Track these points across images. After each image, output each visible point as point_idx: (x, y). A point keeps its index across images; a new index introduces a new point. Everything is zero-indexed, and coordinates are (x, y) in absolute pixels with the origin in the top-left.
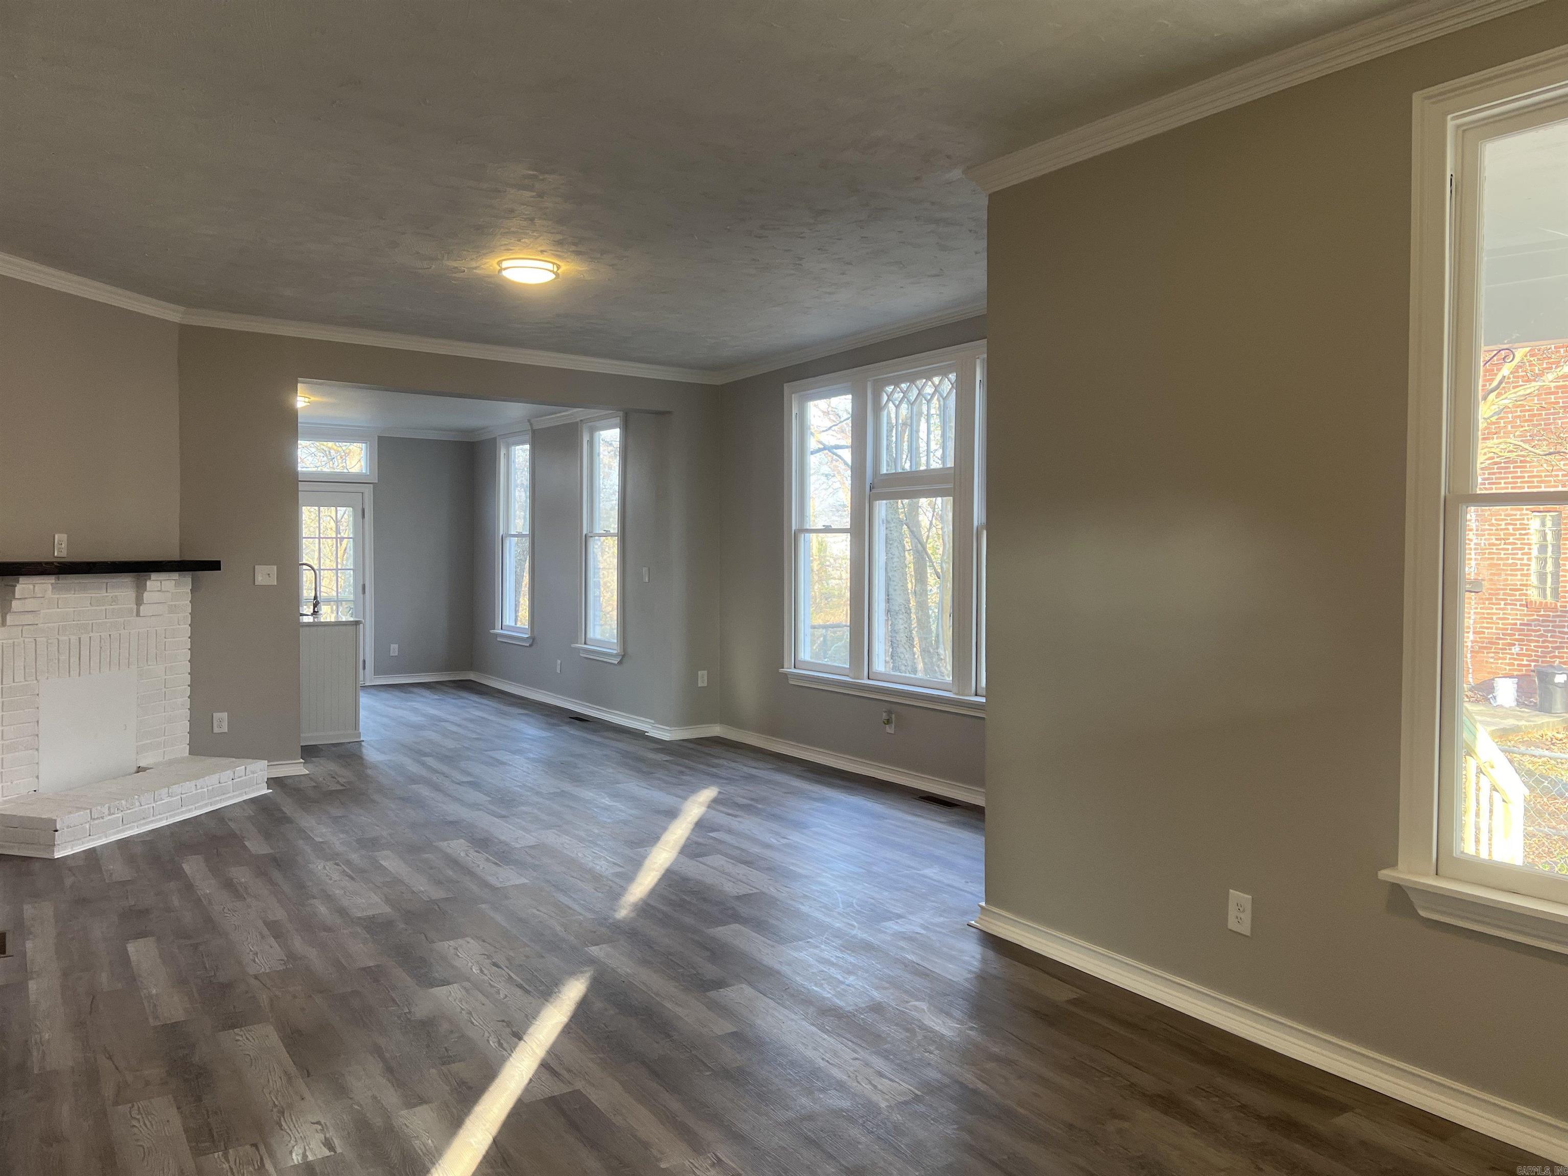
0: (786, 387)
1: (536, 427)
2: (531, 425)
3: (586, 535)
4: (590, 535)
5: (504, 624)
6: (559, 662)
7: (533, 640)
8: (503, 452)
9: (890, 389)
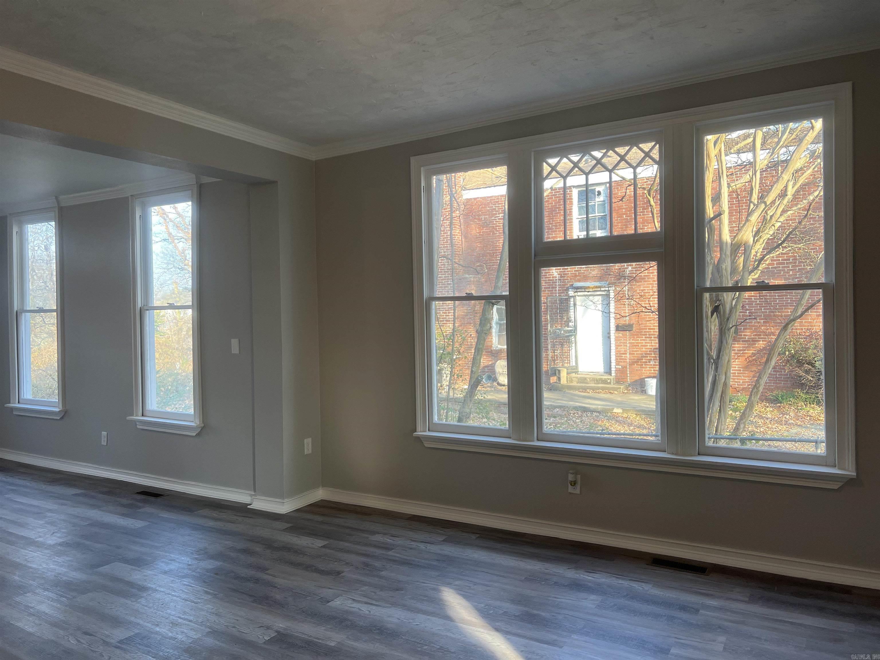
0: (414, 161)
1: (63, 204)
2: (58, 202)
3: (140, 308)
4: (146, 308)
5: (22, 397)
6: (104, 433)
7: (65, 414)
8: (15, 229)
9: (553, 161)
